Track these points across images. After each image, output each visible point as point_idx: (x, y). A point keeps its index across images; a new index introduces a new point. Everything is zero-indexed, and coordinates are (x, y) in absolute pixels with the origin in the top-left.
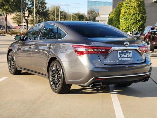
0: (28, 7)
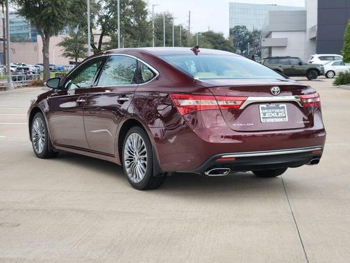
0: (100, 14)
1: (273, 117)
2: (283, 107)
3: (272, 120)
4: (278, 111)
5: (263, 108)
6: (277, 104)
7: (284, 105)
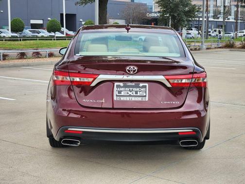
1: (130, 96)
2: (145, 87)
3: (128, 99)
4: (138, 89)
5: (118, 86)
6: (136, 83)
7: (147, 84)
